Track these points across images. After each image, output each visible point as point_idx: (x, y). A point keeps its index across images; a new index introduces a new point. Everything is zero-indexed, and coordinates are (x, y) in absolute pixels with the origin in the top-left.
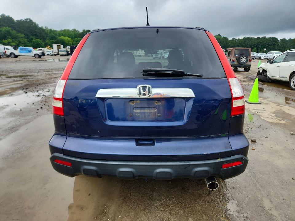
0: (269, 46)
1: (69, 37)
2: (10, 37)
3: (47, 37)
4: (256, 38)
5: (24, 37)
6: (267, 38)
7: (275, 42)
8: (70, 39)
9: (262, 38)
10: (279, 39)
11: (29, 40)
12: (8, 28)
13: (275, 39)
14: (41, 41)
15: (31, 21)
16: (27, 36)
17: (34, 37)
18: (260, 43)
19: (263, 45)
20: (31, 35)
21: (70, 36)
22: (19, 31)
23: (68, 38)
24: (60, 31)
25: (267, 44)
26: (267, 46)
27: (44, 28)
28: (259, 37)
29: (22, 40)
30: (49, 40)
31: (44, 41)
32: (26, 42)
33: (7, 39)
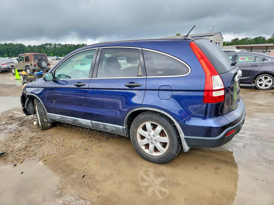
0: (18, 51)
4: (3, 44)
6: (14, 44)
7: (23, 48)
9: (10, 44)
10: (26, 46)
13: (22, 46)
18: (9, 49)
19: (12, 51)
25: (16, 50)
26: (17, 51)
28: (6, 44)
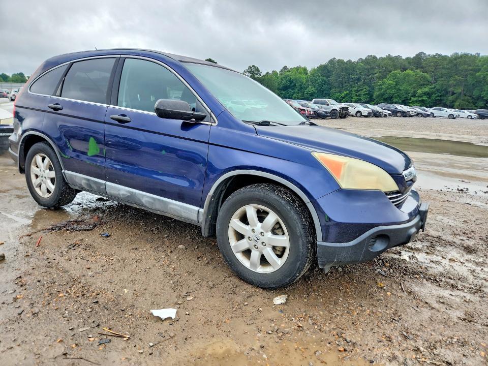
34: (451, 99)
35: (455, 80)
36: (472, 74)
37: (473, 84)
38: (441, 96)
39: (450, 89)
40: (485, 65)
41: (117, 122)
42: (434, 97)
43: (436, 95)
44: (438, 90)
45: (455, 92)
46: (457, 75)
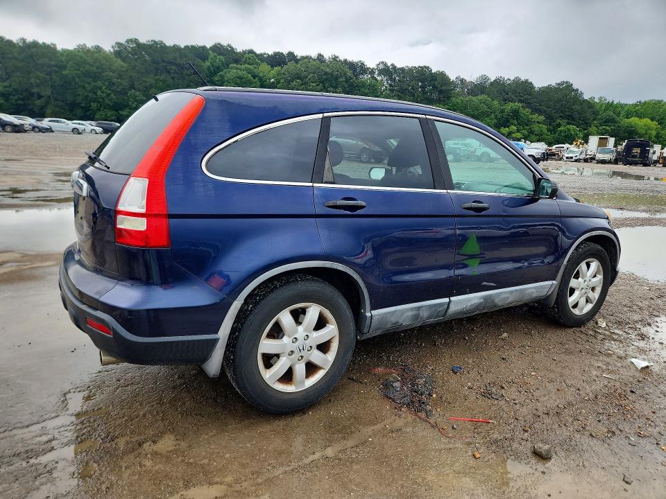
1: (652, 119)
2: (516, 122)
3: (594, 119)
5: (544, 120)
8: (654, 124)
11: (551, 128)
12: (517, 105)
14: (578, 129)
15: (569, 86)
16: (550, 119)
17: (563, 122)
20: (561, 117)
21: (657, 117)
22: (536, 110)
23: (649, 121)
24: (633, 105)
27: (597, 100)
29: (536, 128)
30: (597, 127)
31: (585, 129)
32: (545, 131)
33: (508, 127)
34: (39, 104)
35: (38, 78)
36: (57, 72)
37: (62, 85)
38: (23, 99)
39: (35, 90)
40: (70, 61)
41: (472, 213)
42: (13, 99)
43: (16, 98)
44: (15, 90)
45: (43, 94)
46: (37, 69)
